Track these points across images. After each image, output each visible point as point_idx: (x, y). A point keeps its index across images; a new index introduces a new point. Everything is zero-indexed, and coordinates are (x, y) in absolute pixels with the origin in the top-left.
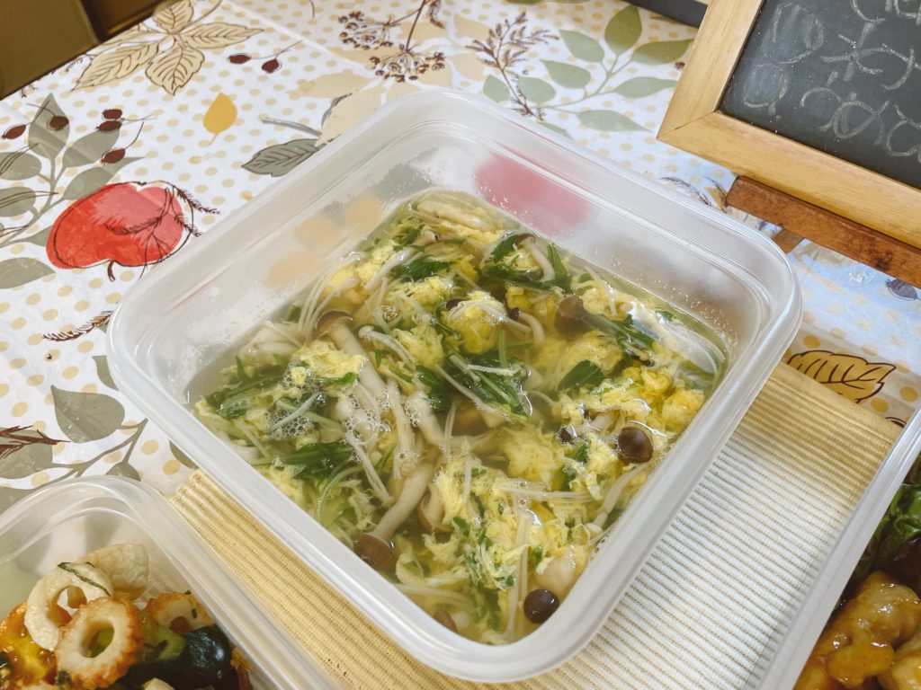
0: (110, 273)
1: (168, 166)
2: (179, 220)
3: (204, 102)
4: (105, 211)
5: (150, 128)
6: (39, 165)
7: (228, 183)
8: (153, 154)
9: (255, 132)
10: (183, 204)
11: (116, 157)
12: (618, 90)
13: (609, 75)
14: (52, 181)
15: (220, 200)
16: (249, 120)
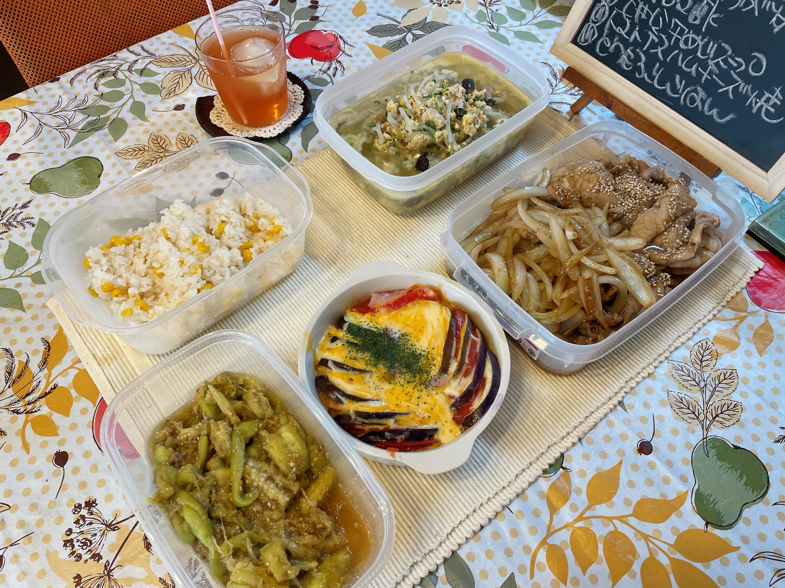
0: (312, 62)
1: (336, 26)
2: (339, 47)
3: (353, 3)
4: (310, 40)
5: (330, 10)
6: (285, 19)
7: (360, 37)
8: (330, 21)
9: (373, 19)
10: (341, 42)
11: (315, 19)
12: (535, 24)
13: (535, 17)
14: (290, 26)
15: (356, 43)
16: (371, 13)
